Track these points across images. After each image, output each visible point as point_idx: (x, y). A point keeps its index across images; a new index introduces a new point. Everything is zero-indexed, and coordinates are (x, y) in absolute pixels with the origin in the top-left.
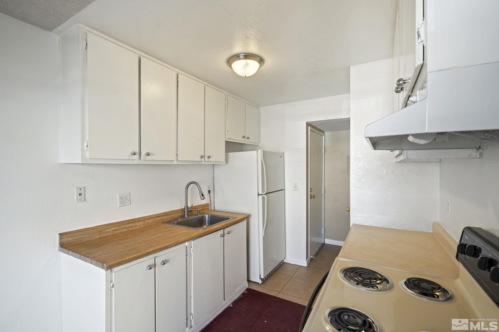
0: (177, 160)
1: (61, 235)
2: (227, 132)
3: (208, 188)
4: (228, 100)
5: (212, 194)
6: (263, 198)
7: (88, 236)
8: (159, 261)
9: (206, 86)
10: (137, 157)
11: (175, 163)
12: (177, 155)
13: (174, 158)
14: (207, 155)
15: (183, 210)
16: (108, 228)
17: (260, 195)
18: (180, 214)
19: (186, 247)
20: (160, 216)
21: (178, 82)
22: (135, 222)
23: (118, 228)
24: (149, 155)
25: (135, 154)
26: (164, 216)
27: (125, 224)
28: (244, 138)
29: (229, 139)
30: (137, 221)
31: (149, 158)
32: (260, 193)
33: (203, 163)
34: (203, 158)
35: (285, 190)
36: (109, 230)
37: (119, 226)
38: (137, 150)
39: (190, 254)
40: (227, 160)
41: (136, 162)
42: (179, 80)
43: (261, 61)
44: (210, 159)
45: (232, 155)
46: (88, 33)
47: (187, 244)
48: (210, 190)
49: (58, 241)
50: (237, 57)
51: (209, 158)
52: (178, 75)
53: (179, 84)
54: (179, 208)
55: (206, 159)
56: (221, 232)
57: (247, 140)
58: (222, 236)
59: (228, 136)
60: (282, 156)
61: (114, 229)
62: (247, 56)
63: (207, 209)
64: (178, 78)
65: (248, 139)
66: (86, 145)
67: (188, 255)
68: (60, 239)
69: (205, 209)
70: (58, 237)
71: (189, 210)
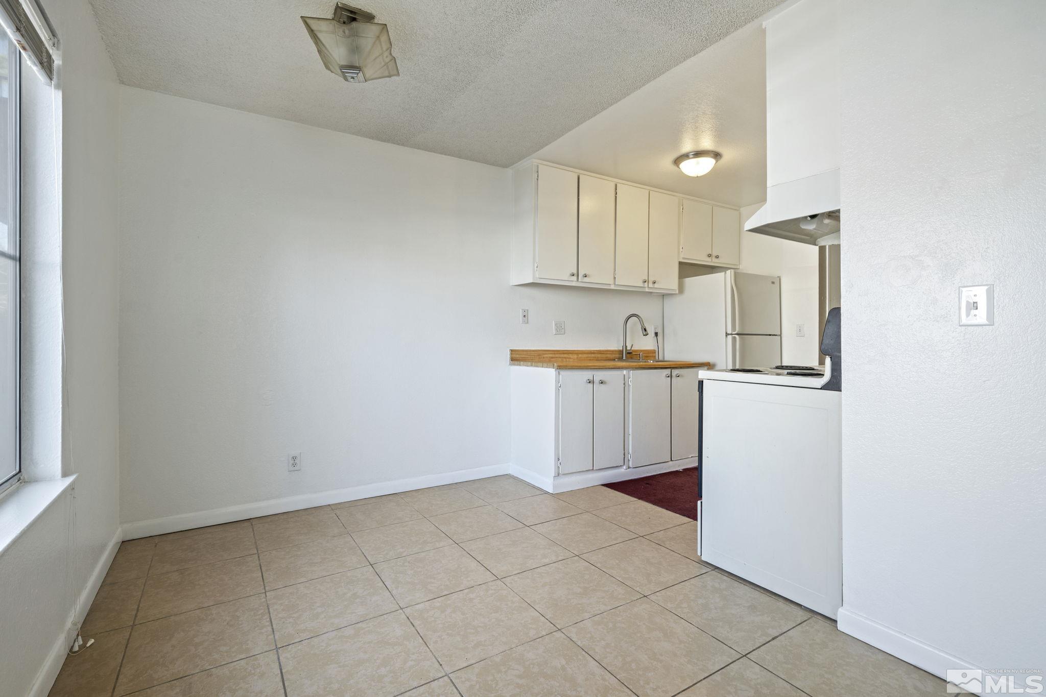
0: (615, 284)
1: (512, 351)
2: (681, 249)
3: (655, 328)
4: (682, 205)
5: (660, 337)
6: (734, 339)
7: (530, 357)
8: (597, 379)
9: (651, 192)
10: (575, 278)
11: (612, 287)
12: (615, 278)
13: (611, 282)
14: (651, 279)
15: (621, 352)
16: (546, 354)
17: (729, 334)
18: (617, 356)
19: (624, 375)
20: (594, 353)
21: (616, 194)
22: (568, 354)
23: (554, 356)
24: (586, 276)
25: (573, 275)
26: (598, 353)
27: (560, 353)
28: (710, 257)
29: (684, 258)
30: (571, 353)
31: (586, 280)
32: (729, 331)
33: (647, 290)
34: (646, 283)
35: (782, 335)
36: (546, 356)
37: (554, 354)
38: (575, 272)
39: (629, 386)
40: (681, 289)
41: (574, 284)
42: (617, 191)
43: (717, 155)
44: (656, 286)
45: (689, 281)
46: (539, 165)
47: (625, 372)
48: (657, 331)
49: (509, 356)
50: (686, 156)
51: (654, 283)
52: (616, 185)
53: (618, 196)
54: (616, 349)
55: (651, 285)
56: (668, 372)
57: (715, 260)
58: (668, 377)
59: (682, 255)
60: (776, 282)
61: (551, 356)
62: (698, 154)
63: (653, 356)
64: (616, 189)
65: (718, 258)
66: (536, 265)
67: (626, 384)
68: (511, 354)
69: (650, 356)
70: (509, 353)
71: (628, 351)
